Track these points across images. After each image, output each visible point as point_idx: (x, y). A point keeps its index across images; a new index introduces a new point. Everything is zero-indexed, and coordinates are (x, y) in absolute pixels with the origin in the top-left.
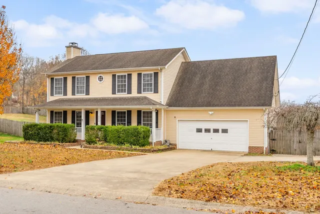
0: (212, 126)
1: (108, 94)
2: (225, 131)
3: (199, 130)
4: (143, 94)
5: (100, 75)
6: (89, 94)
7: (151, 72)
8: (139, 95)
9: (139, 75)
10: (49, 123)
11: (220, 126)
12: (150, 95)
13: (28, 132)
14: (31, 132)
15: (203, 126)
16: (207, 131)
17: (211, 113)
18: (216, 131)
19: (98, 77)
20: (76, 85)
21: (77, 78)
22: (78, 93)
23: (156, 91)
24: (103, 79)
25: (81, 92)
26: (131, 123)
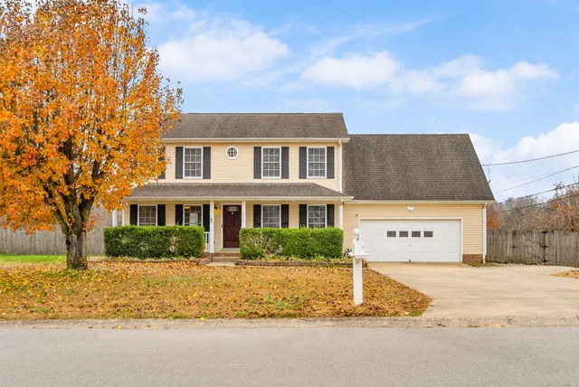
0: (410, 228)
1: (247, 177)
2: (429, 234)
3: (391, 234)
4: (310, 180)
5: (230, 147)
7: (322, 147)
8: (303, 181)
9: (302, 150)
10: (129, 224)
11: (422, 228)
12: (322, 181)
13: (117, 242)
15: (398, 227)
16: (404, 234)
17: (411, 209)
18: (416, 234)
19: (227, 150)
20: (184, 162)
21: (186, 149)
22: (187, 174)
23: (331, 175)
24: (236, 153)
25: (193, 174)
26: (288, 224)
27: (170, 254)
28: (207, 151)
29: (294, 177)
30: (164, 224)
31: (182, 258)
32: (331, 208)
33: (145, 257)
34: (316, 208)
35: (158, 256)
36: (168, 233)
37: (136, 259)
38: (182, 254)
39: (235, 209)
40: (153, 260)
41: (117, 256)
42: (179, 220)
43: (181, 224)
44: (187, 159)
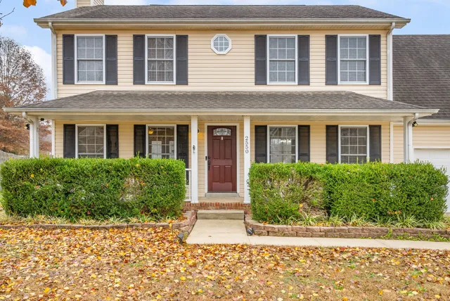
1: (246, 84)
4: (343, 87)
6: (186, 83)
8: (332, 88)
10: (61, 156)
12: (363, 88)
13: (25, 188)
14: (38, 188)
19: (212, 40)
20: (146, 59)
21: (149, 39)
22: (152, 78)
23: (375, 79)
24: (227, 44)
25: (161, 77)
26: (308, 155)
27: (125, 210)
28: (182, 41)
29: (317, 83)
30: (117, 155)
31: (147, 220)
32: (376, 130)
33: (78, 215)
34: (353, 130)
35: (104, 213)
36: (122, 171)
37: (59, 221)
38: (146, 211)
39: (227, 133)
40: (92, 222)
41: (25, 213)
42: (140, 148)
43: (143, 155)
44: (151, 53)
